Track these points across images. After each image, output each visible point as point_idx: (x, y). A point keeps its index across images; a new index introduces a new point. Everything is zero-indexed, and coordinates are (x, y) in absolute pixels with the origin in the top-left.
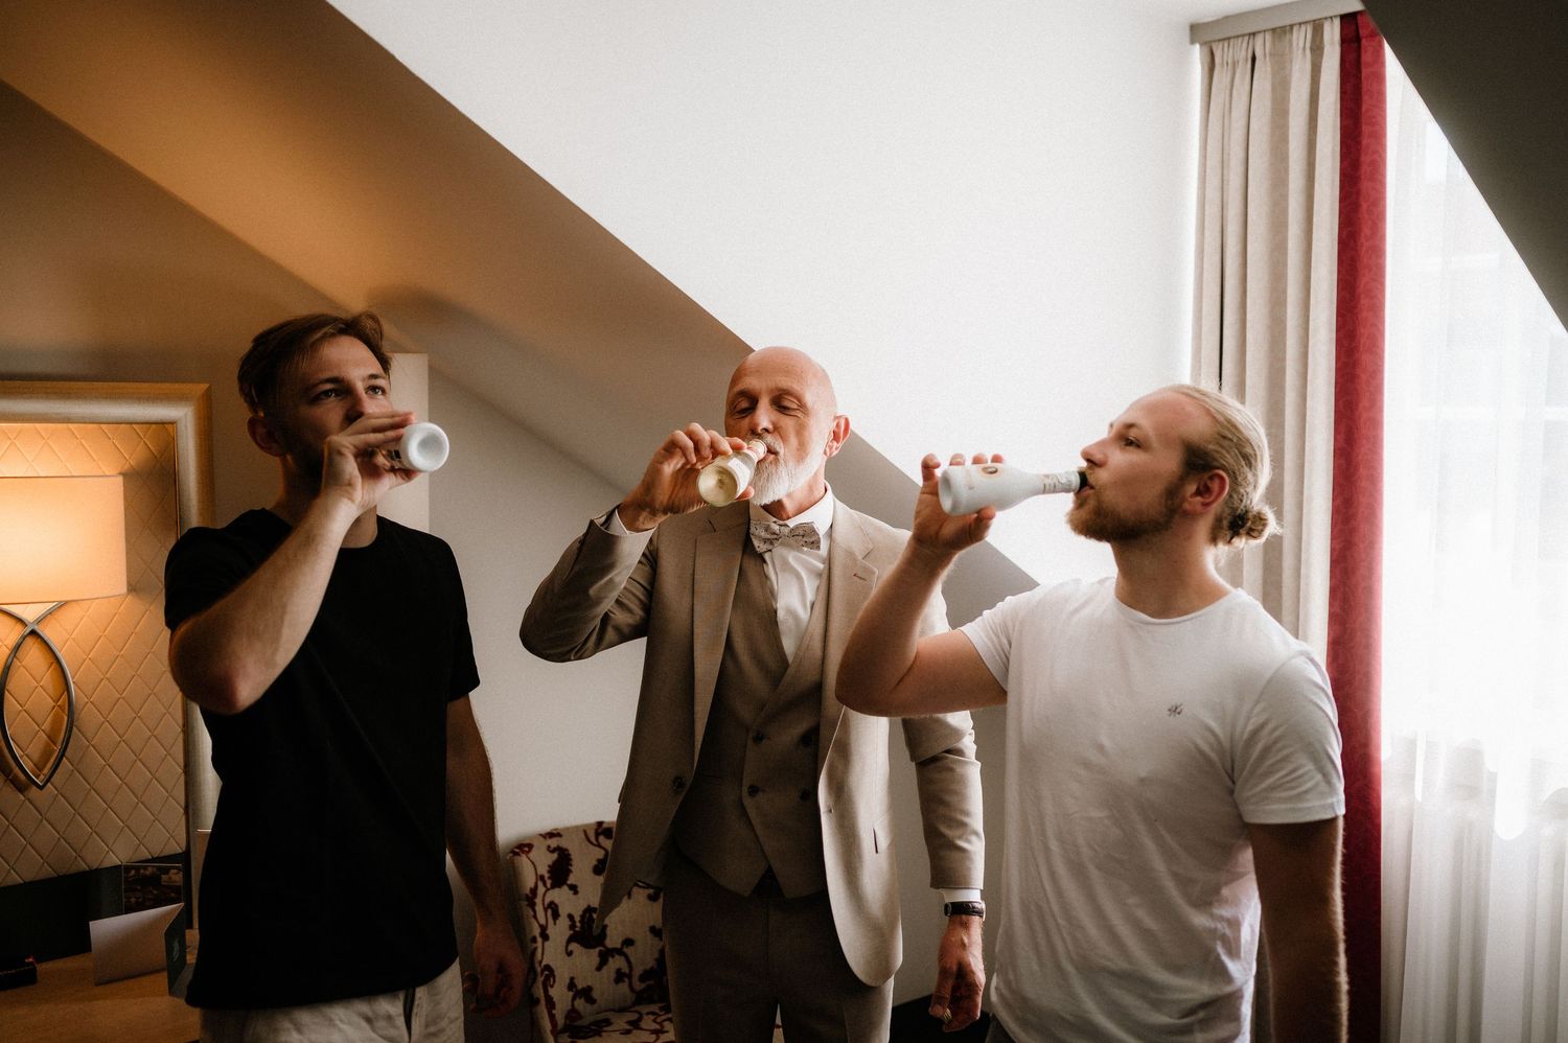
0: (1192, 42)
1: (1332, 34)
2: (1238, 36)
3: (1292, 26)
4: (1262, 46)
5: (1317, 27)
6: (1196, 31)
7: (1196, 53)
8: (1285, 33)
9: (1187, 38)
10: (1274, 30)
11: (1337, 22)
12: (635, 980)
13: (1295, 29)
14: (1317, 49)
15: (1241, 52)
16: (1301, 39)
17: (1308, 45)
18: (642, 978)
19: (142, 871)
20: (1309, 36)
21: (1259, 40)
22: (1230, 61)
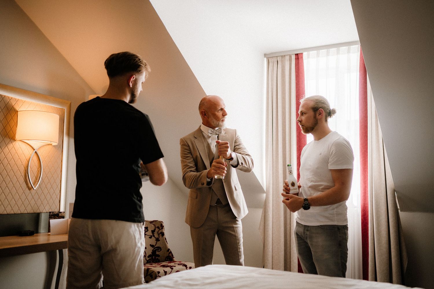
0: (265, 57)
1: (294, 57)
2: (274, 57)
3: (285, 56)
4: (279, 59)
5: (290, 57)
6: (265, 55)
7: (265, 59)
8: (283, 57)
9: (264, 56)
10: (281, 56)
11: (295, 55)
12: (147, 257)
13: (286, 56)
14: (290, 60)
15: (275, 60)
16: (287, 58)
17: (289, 59)
18: (148, 257)
19: (54, 213)
20: (289, 58)
21: (279, 57)
22: (273, 61)
